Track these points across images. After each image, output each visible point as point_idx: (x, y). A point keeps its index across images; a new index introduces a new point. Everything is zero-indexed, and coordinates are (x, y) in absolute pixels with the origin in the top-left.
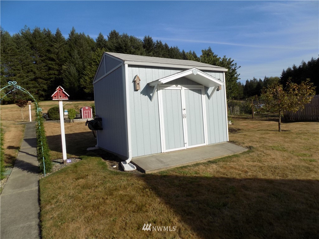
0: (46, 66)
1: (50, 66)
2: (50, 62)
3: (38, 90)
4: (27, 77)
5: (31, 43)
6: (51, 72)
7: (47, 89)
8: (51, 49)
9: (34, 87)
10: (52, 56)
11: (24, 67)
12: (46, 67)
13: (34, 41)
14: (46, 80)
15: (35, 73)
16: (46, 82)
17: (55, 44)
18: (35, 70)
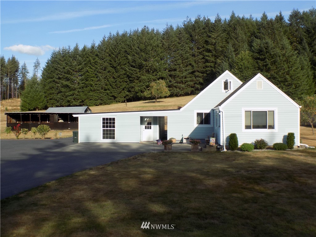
0: (203, 58)
1: (207, 58)
2: (207, 54)
3: (195, 84)
4: (186, 70)
5: (191, 36)
6: (208, 64)
7: (202, 82)
8: (209, 40)
9: (191, 81)
10: (209, 48)
11: (184, 61)
12: (202, 60)
13: (193, 34)
14: (202, 73)
15: (193, 66)
16: (202, 74)
17: (213, 33)
18: (193, 63)
